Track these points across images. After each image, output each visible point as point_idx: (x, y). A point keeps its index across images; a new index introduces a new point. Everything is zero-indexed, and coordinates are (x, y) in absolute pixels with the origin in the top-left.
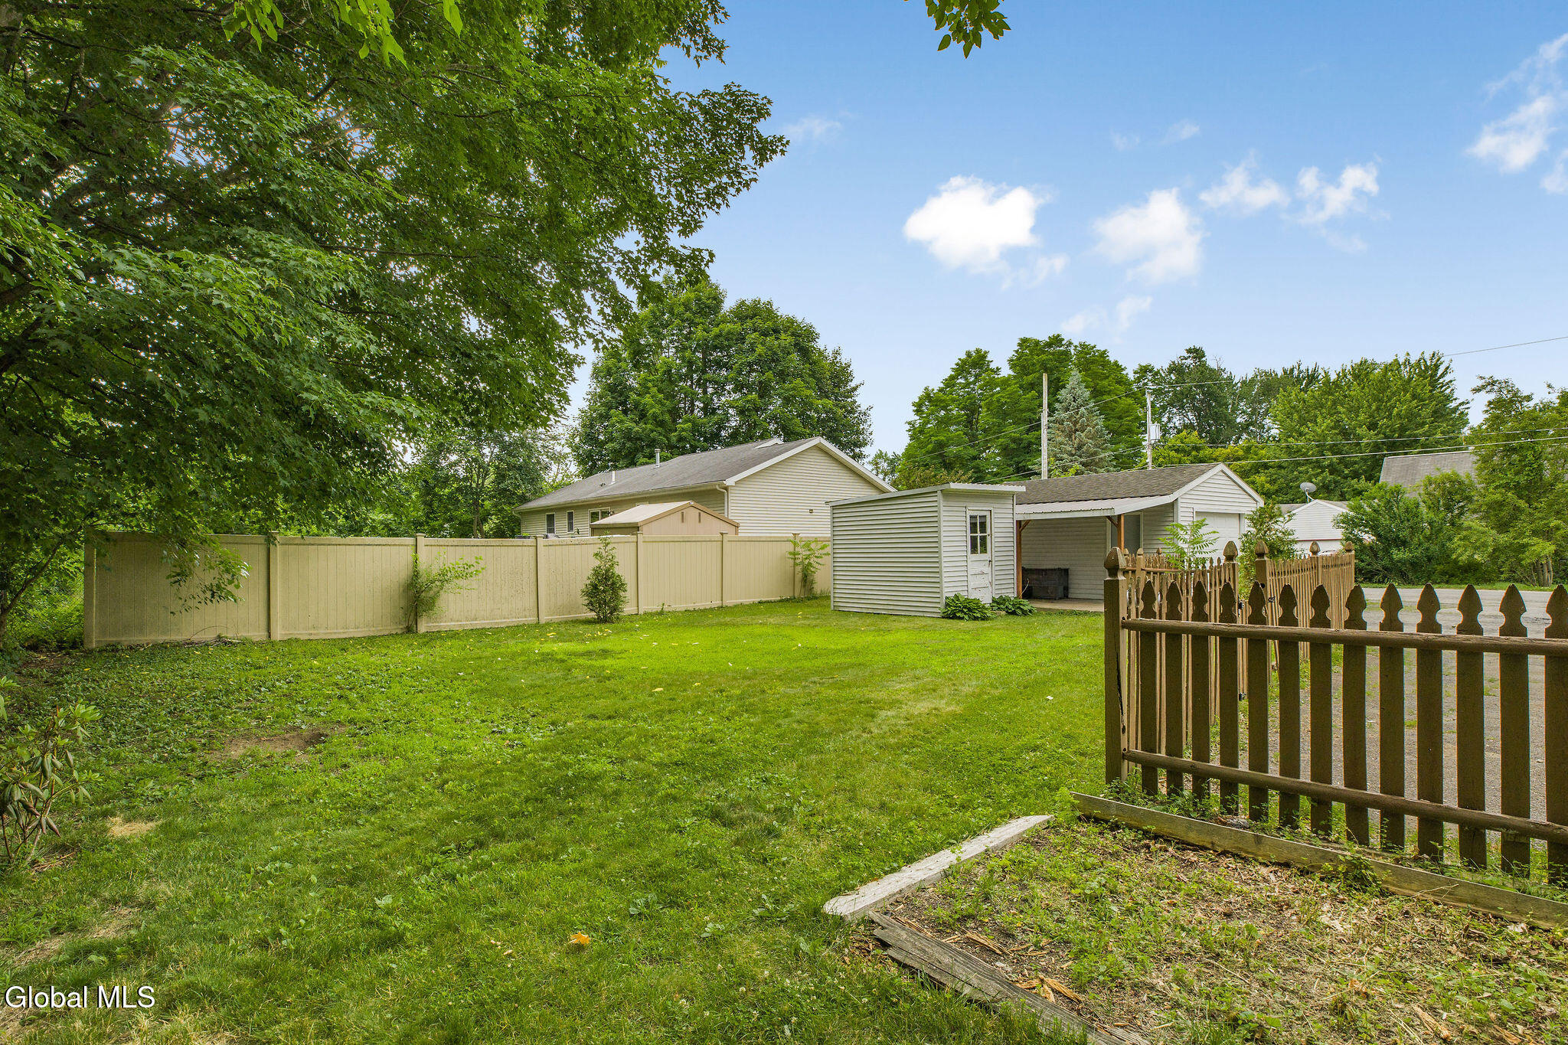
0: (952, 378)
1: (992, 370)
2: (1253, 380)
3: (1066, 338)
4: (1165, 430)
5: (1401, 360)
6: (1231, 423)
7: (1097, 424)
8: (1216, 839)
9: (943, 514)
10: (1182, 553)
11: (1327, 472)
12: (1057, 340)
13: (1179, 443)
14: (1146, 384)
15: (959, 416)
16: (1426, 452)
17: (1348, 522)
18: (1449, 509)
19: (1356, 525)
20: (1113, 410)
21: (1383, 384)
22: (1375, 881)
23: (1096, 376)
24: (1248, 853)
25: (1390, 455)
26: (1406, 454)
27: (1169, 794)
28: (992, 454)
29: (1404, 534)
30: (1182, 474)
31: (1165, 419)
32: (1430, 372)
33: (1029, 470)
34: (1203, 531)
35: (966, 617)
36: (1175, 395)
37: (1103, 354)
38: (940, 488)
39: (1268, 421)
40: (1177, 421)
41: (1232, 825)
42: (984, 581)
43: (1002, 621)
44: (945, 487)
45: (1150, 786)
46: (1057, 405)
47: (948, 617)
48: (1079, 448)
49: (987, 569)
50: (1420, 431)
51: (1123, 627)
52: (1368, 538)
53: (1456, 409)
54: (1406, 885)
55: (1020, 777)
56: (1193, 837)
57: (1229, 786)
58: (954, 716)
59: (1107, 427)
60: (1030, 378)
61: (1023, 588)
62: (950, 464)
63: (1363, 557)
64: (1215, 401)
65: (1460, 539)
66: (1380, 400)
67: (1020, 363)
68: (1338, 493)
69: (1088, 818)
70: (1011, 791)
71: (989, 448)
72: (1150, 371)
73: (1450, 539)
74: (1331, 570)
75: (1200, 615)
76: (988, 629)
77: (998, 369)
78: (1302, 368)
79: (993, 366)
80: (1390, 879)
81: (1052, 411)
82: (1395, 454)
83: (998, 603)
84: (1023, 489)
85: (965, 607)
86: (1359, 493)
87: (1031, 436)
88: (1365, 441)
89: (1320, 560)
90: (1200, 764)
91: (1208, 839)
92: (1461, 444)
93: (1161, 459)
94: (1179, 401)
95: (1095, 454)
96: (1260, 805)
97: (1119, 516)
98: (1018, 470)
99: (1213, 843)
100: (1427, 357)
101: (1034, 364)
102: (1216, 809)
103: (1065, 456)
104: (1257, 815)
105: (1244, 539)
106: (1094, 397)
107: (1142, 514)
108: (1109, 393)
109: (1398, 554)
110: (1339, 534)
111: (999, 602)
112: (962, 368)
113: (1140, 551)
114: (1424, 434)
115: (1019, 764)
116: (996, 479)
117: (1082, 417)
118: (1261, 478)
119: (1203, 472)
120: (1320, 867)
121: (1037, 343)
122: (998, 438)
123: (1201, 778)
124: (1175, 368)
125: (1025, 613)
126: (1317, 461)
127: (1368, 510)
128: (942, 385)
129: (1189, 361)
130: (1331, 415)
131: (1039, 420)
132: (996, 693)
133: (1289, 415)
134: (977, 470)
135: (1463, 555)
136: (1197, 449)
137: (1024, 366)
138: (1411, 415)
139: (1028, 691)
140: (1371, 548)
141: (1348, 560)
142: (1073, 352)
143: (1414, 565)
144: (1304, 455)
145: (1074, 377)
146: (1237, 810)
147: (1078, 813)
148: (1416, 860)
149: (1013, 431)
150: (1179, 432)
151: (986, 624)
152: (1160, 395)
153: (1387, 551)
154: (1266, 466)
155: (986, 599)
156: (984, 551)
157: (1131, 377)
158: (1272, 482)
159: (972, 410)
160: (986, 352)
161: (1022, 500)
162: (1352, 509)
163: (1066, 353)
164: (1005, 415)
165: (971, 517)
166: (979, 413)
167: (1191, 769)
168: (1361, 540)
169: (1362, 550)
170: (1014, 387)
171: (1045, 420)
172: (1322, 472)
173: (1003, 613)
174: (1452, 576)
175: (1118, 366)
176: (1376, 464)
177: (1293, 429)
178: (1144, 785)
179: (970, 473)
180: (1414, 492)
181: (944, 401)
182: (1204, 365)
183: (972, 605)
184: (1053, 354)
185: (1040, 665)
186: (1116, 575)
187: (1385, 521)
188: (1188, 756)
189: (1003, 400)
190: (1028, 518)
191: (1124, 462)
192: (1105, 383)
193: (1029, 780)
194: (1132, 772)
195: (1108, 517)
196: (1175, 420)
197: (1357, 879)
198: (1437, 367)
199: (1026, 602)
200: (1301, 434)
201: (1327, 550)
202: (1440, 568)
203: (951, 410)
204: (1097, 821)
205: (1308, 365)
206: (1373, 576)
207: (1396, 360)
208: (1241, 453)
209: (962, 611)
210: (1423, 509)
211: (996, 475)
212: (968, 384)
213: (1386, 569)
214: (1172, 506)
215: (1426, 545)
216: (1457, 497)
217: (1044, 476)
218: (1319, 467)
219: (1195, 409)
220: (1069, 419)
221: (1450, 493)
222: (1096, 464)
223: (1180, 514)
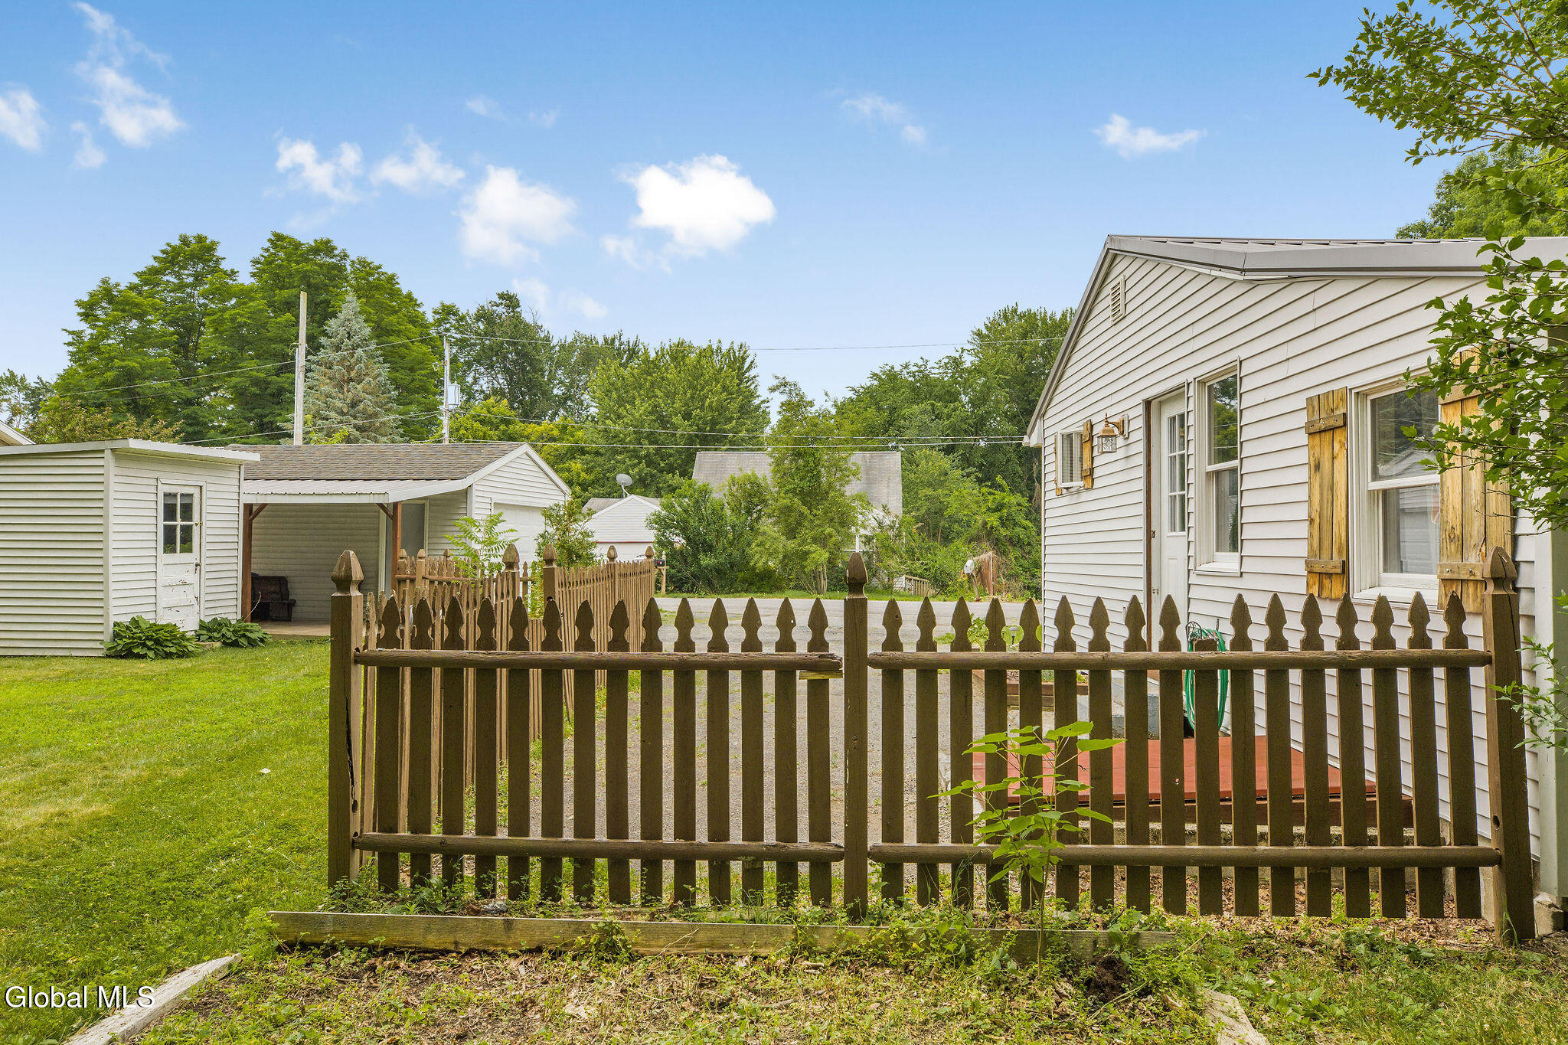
0: (154, 272)
1: (225, 273)
2: (572, 345)
3: (339, 245)
4: (468, 393)
5: (715, 347)
6: (546, 393)
7: (379, 375)
8: (460, 937)
9: (113, 487)
10: (475, 555)
11: (643, 465)
12: (325, 247)
13: (484, 412)
14: (447, 330)
15: (164, 335)
16: (733, 450)
17: (661, 523)
18: (749, 512)
19: (668, 527)
20: (403, 358)
21: (697, 372)
22: (625, 946)
23: (380, 307)
24: (497, 945)
25: (703, 450)
26: (716, 450)
27: (413, 886)
28: (220, 401)
29: (711, 537)
30: (479, 453)
31: (470, 379)
32: (738, 363)
33: (279, 428)
34: (499, 528)
35: (151, 654)
36: (483, 350)
37: (391, 279)
38: (108, 445)
39: (586, 397)
40: (484, 384)
41: (487, 912)
42: (187, 596)
43: (214, 658)
44: (119, 444)
45: (388, 880)
46: (323, 340)
47: (118, 656)
48: (354, 405)
49: (191, 577)
50: (728, 427)
51: (356, 662)
52: (679, 541)
53: (758, 407)
54: (653, 942)
55: (197, 903)
56: (432, 941)
57: (485, 861)
58: (95, 821)
59: (394, 381)
60: (285, 293)
61: (253, 605)
62: (145, 407)
63: (675, 563)
64: (530, 365)
65: (757, 545)
66: (695, 388)
67: (266, 267)
68: (654, 488)
69: (288, 948)
70: (177, 930)
71: (215, 389)
72: (454, 314)
73: (749, 545)
74: (630, 579)
75: (454, 641)
76: (187, 671)
77: (233, 272)
78: (624, 339)
79: (225, 266)
80: (639, 940)
81: (314, 346)
82: (707, 450)
83: (209, 630)
84: (256, 457)
85: (148, 638)
86: (673, 489)
87: (282, 380)
88: (679, 432)
89: (617, 567)
90: (451, 838)
91: (451, 939)
92: (762, 444)
93: (462, 431)
94: (489, 357)
95: (375, 415)
96: (519, 880)
97: (395, 505)
98: (261, 427)
99: (456, 943)
100: (736, 348)
101: (291, 275)
102: (470, 894)
103: (332, 414)
104: (517, 892)
105: (541, 540)
106: (378, 337)
107: (427, 503)
108: (398, 333)
109: (706, 561)
110: (651, 535)
111: (211, 630)
112: (172, 259)
113: (422, 552)
114: (731, 431)
115: (198, 882)
116: (225, 438)
117: (359, 361)
118: (577, 466)
119: (504, 453)
120: (572, 944)
121: (297, 245)
122: (230, 376)
123: (452, 856)
124: (483, 315)
125: (252, 643)
126: (634, 450)
127: (679, 509)
128: (136, 280)
129: (501, 310)
130: (650, 398)
131: (293, 358)
132: (179, 773)
133: (607, 393)
134: (193, 420)
135: (760, 561)
136: (507, 422)
137: (277, 275)
138: (721, 409)
139: (234, 764)
140: (681, 552)
141: (647, 568)
142: (349, 268)
143: (719, 571)
144: (622, 441)
145: (350, 305)
146: (494, 890)
147: (277, 942)
148: (672, 908)
149: (253, 367)
150: (487, 397)
151: (186, 664)
152: (464, 347)
153: (695, 556)
154: (583, 452)
155: (188, 624)
156: (187, 547)
157: (430, 317)
158: (588, 471)
159: (187, 328)
160: (214, 243)
161: (253, 474)
162: (664, 507)
163: (340, 268)
164: (243, 343)
165: (166, 495)
166: (201, 333)
167: (441, 847)
168: (671, 544)
169: (673, 555)
170: (258, 304)
171: (300, 360)
172: (639, 463)
173: (218, 644)
174: (751, 584)
175: (412, 299)
176: (690, 459)
177: (611, 411)
178: (382, 879)
179: (177, 426)
180: (719, 493)
181: (137, 305)
182: (517, 317)
183: (161, 635)
184: (321, 266)
185: (259, 723)
186: (348, 590)
187: (693, 523)
188: (436, 831)
189: (239, 320)
190: (261, 500)
191: (416, 430)
192: (393, 319)
193: (210, 906)
194: (363, 863)
195: (381, 505)
196: (482, 382)
197: (609, 948)
198: (744, 359)
199: (255, 626)
200: (619, 417)
201: (628, 555)
202: (741, 575)
203: (150, 322)
204: (305, 947)
205: (629, 337)
206: (683, 584)
207: (710, 346)
208: (556, 433)
209: (144, 645)
210: (728, 512)
211: (225, 432)
212: (181, 287)
213: (694, 576)
214: (465, 494)
215: (729, 551)
216: (755, 500)
217: (298, 441)
218: (637, 457)
219: (506, 371)
220: (341, 362)
221: (750, 495)
222: (376, 430)
223: (475, 505)
